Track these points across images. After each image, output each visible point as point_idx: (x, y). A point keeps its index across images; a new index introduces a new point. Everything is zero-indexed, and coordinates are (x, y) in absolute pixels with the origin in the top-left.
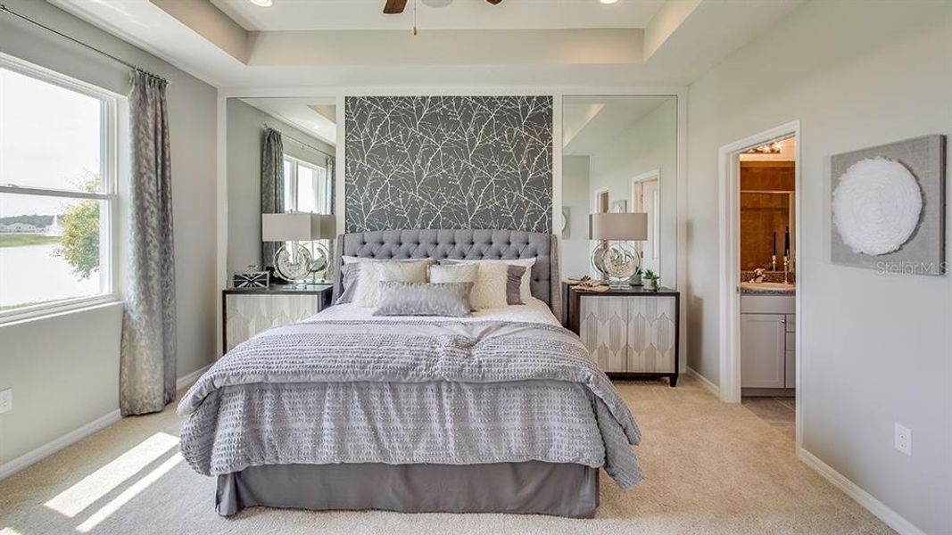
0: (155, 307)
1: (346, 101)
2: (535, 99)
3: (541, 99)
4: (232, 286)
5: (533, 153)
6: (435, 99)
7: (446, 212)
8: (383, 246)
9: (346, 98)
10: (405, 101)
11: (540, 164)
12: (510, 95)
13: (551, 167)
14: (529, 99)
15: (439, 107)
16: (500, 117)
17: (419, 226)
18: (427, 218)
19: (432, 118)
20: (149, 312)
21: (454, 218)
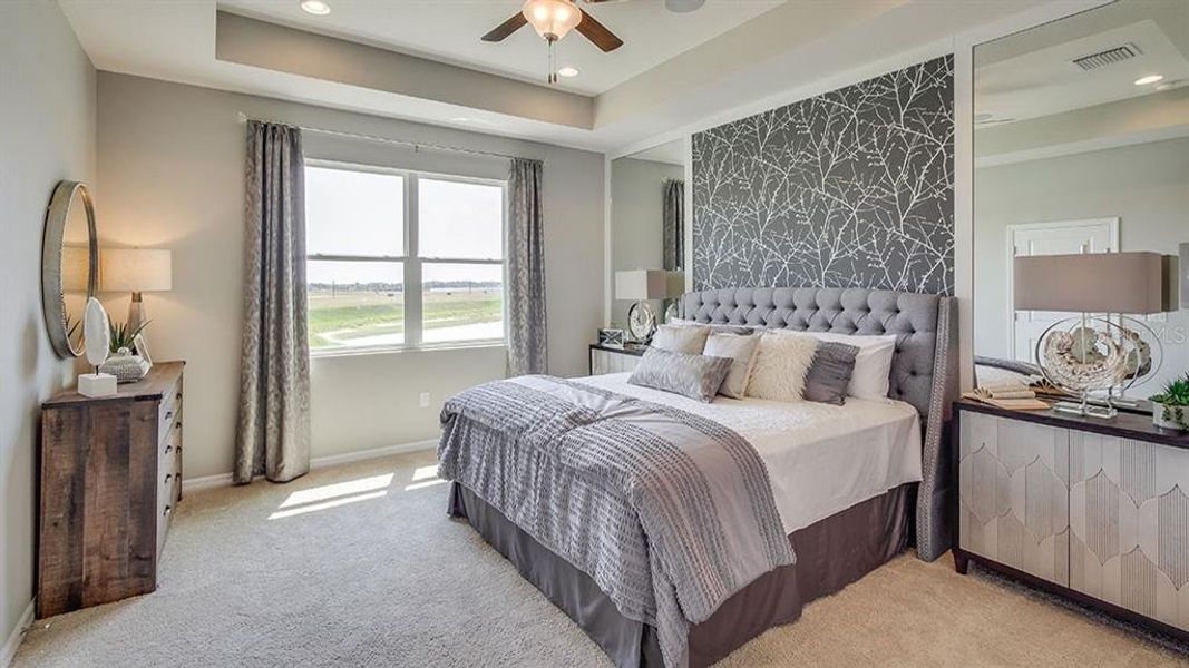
0: (523, 351)
1: (693, 139)
2: (922, 69)
3: (932, 65)
4: (596, 342)
5: (918, 161)
6: (781, 111)
7: (794, 265)
8: (718, 309)
9: (693, 136)
10: (748, 123)
11: (931, 177)
12: (881, 74)
13: (951, 179)
14: (912, 71)
15: (784, 120)
16: (867, 114)
17: (763, 284)
18: (772, 272)
19: (777, 139)
20: (519, 355)
21: (802, 272)
